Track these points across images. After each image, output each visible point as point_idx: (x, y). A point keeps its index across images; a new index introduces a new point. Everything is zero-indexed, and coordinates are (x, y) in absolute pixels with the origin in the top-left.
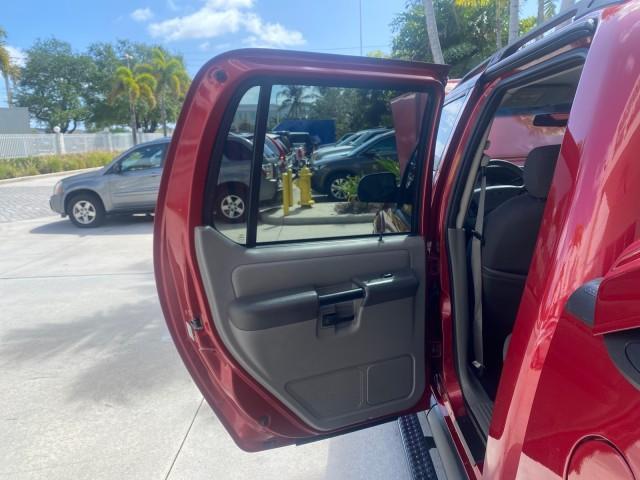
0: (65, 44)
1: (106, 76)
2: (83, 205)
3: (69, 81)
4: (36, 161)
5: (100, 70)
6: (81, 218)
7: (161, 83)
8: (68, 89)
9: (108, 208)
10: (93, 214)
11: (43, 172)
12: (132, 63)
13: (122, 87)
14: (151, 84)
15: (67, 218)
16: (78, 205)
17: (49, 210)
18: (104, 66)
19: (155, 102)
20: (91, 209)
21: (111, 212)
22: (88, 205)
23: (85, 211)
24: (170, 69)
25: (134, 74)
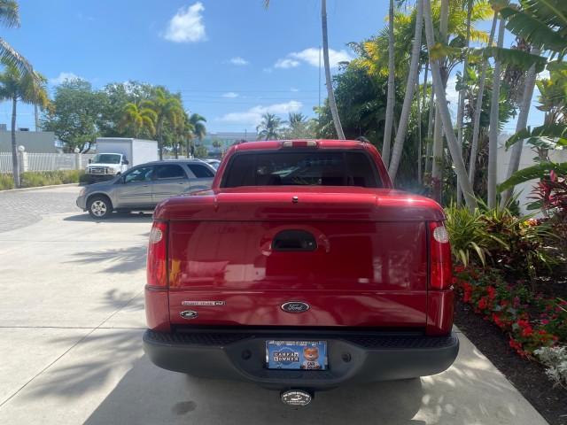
0: (87, 83)
1: (116, 108)
2: (98, 203)
3: (87, 111)
4: (61, 174)
5: (112, 104)
6: (96, 212)
7: (160, 116)
8: (87, 119)
9: (114, 207)
10: (104, 210)
11: (64, 182)
12: (138, 100)
13: (129, 118)
14: (152, 118)
15: (87, 212)
16: (95, 204)
17: (76, 206)
18: (115, 101)
19: (154, 130)
20: (103, 206)
21: (116, 209)
22: (102, 203)
23: (99, 207)
24: (168, 105)
25: (139, 108)
